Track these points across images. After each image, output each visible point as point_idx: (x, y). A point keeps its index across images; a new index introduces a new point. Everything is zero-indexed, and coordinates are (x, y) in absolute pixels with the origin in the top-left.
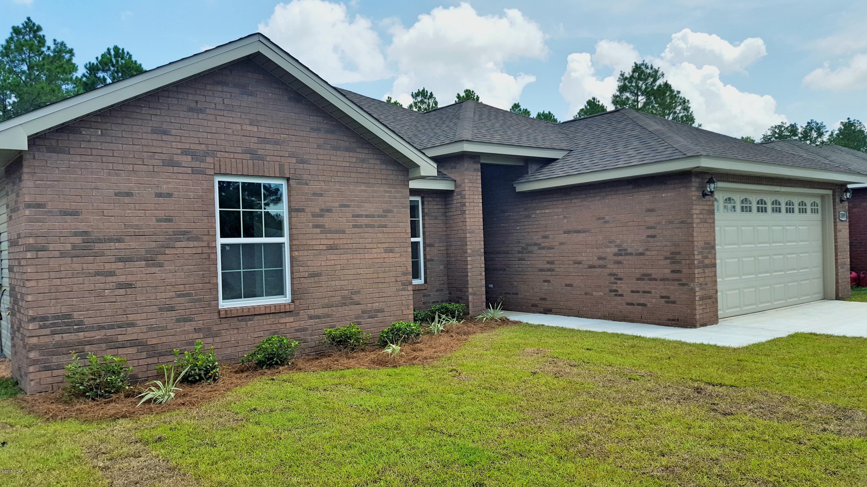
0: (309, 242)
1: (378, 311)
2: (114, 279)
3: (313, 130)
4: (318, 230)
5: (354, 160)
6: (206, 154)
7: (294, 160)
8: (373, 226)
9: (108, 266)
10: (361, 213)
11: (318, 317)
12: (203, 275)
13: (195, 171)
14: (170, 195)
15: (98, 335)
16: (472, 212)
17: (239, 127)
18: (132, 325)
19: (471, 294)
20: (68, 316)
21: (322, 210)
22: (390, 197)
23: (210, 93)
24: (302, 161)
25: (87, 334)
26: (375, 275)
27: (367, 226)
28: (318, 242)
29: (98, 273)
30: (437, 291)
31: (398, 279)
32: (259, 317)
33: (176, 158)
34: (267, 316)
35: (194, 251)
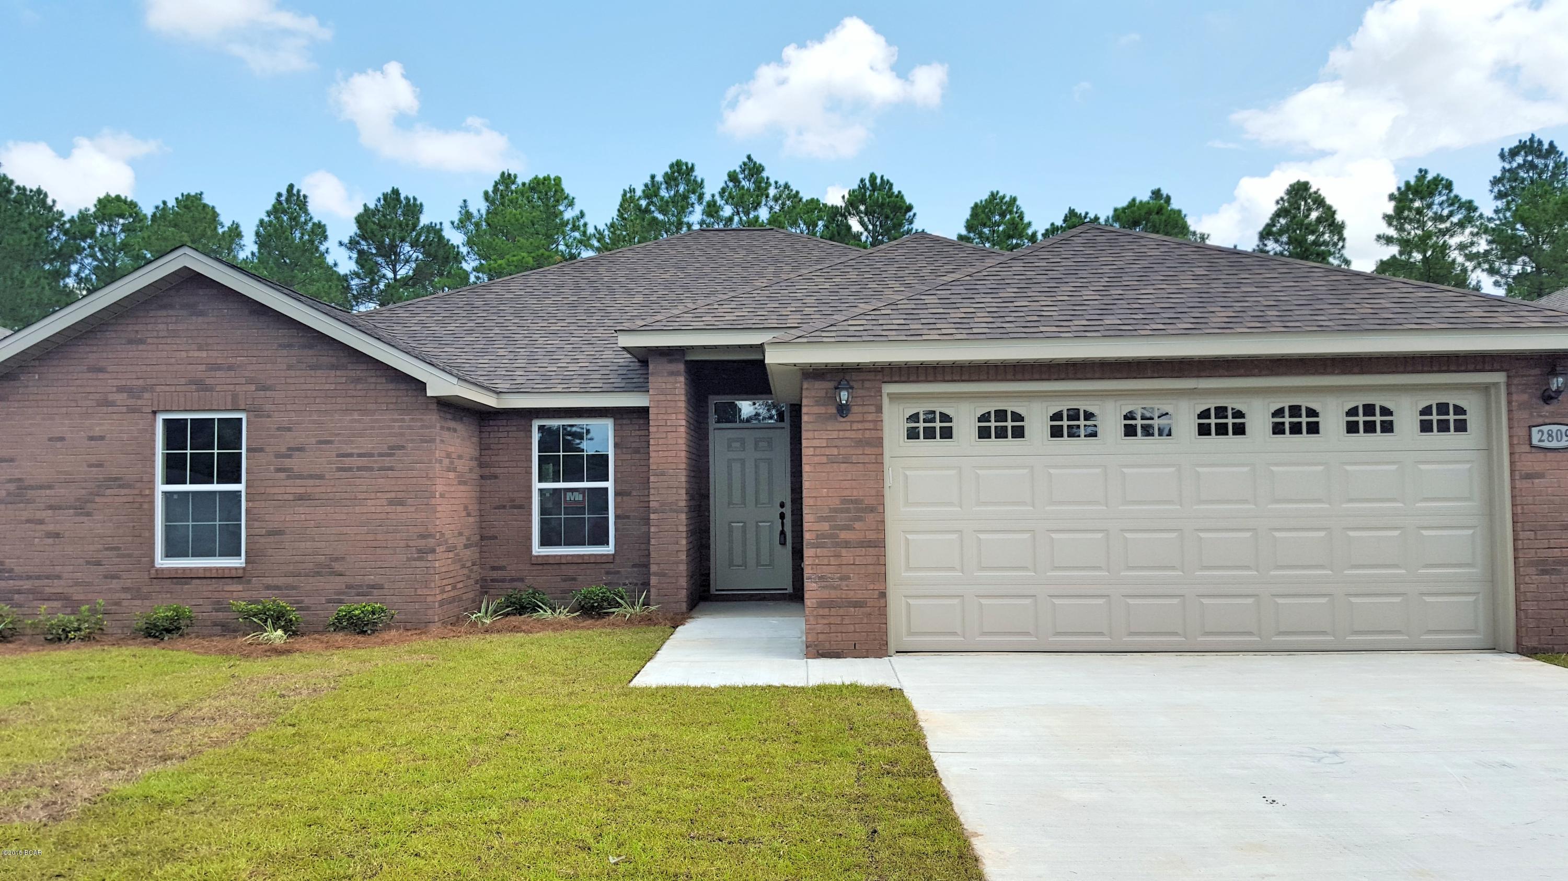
0: (268, 490)
1: (373, 587)
2: (43, 527)
3: (281, 346)
4: (282, 475)
5: (344, 380)
6: (144, 389)
7: (253, 387)
8: (371, 469)
9: (39, 515)
10: (349, 451)
11: (277, 588)
12: (134, 526)
13: (132, 410)
14: (102, 438)
15: (27, 585)
17: (184, 354)
21: (289, 449)
22: (401, 427)
23: (153, 320)
24: (265, 388)
25: (16, 583)
26: (370, 537)
27: (360, 469)
28: (282, 490)
29: (28, 521)
31: (411, 543)
32: (198, 581)
33: (111, 397)
34: (209, 581)
35: (124, 499)
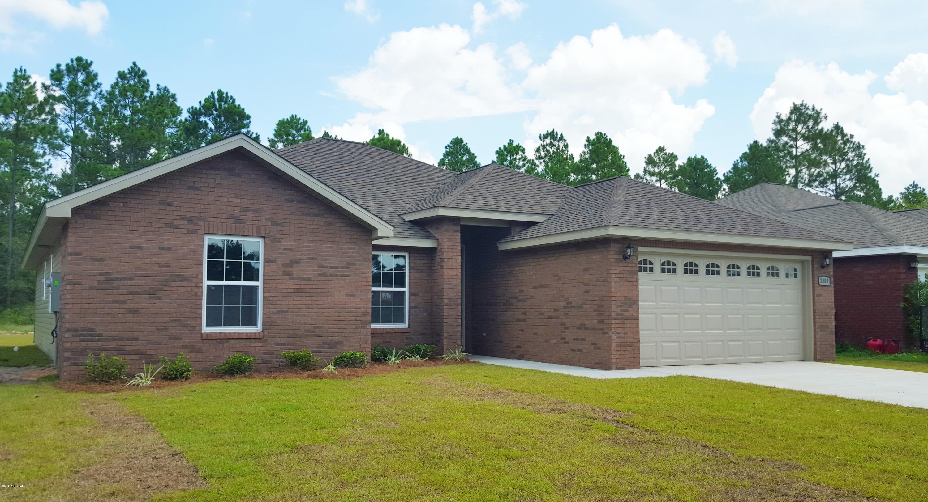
0: (279, 286)
2: (125, 306)
3: (287, 200)
4: (287, 277)
5: (322, 223)
6: (199, 219)
7: (270, 224)
8: (336, 276)
9: (122, 297)
10: (325, 265)
11: (283, 344)
12: (191, 306)
13: (189, 232)
14: (169, 249)
15: (112, 345)
16: (449, 267)
17: (226, 199)
18: (136, 339)
19: (446, 338)
20: (93, 330)
21: (291, 262)
22: (353, 252)
23: (205, 176)
24: (277, 225)
25: (104, 343)
26: (336, 315)
27: (331, 275)
28: (287, 286)
29: (114, 302)
30: (420, 334)
31: (358, 318)
32: (233, 341)
33: (176, 223)
34: (240, 341)
35: (185, 289)
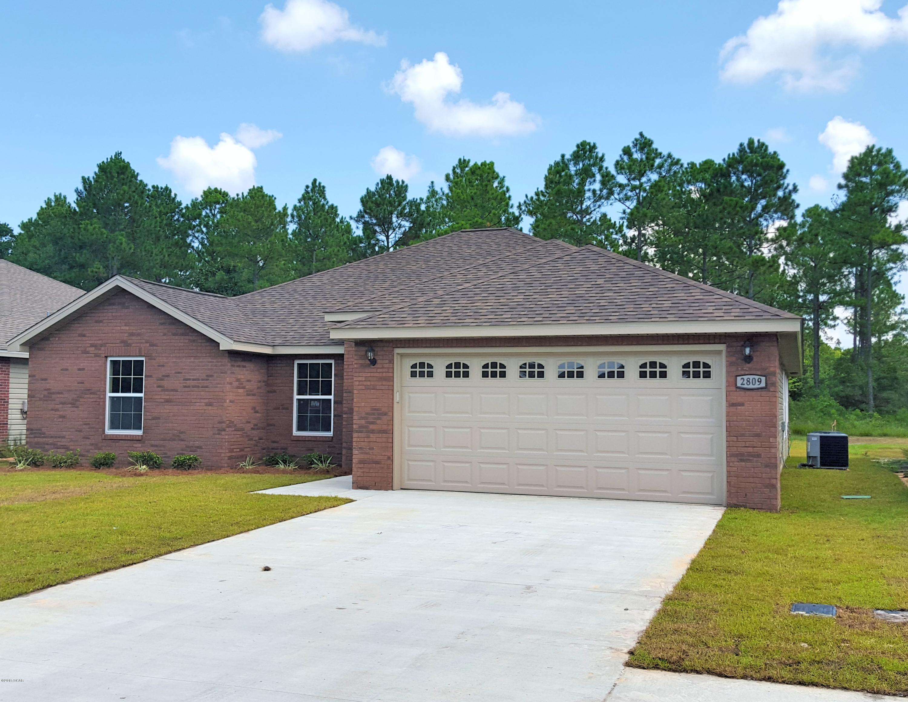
0: (154, 397)
1: (198, 447)
2: (57, 413)
4: (160, 389)
5: (187, 341)
6: (101, 345)
7: (148, 345)
8: (198, 387)
9: (56, 406)
10: (189, 377)
11: (156, 446)
12: (97, 414)
13: (97, 355)
14: (83, 369)
15: (51, 441)
17: (119, 328)
18: (64, 437)
20: (40, 430)
21: (163, 376)
22: (212, 366)
23: (106, 311)
24: (152, 345)
25: (46, 439)
26: (197, 422)
27: (193, 387)
28: (159, 397)
29: (52, 410)
31: (215, 426)
32: (122, 441)
33: (88, 349)
34: (127, 442)
35: (92, 400)
